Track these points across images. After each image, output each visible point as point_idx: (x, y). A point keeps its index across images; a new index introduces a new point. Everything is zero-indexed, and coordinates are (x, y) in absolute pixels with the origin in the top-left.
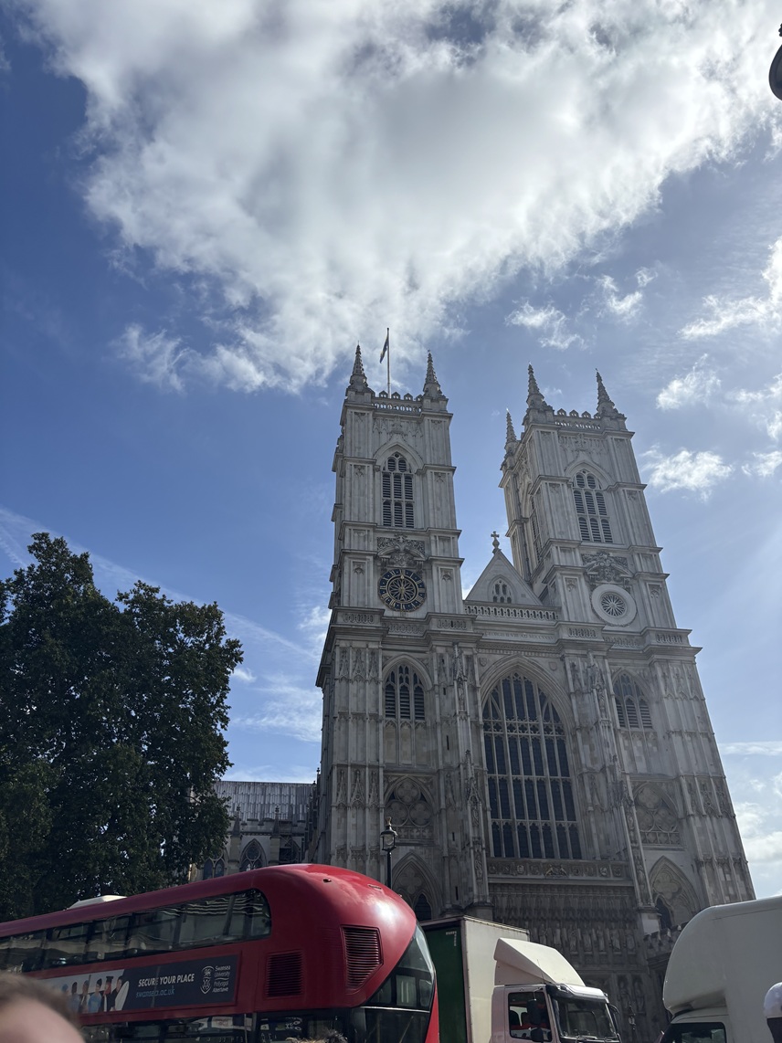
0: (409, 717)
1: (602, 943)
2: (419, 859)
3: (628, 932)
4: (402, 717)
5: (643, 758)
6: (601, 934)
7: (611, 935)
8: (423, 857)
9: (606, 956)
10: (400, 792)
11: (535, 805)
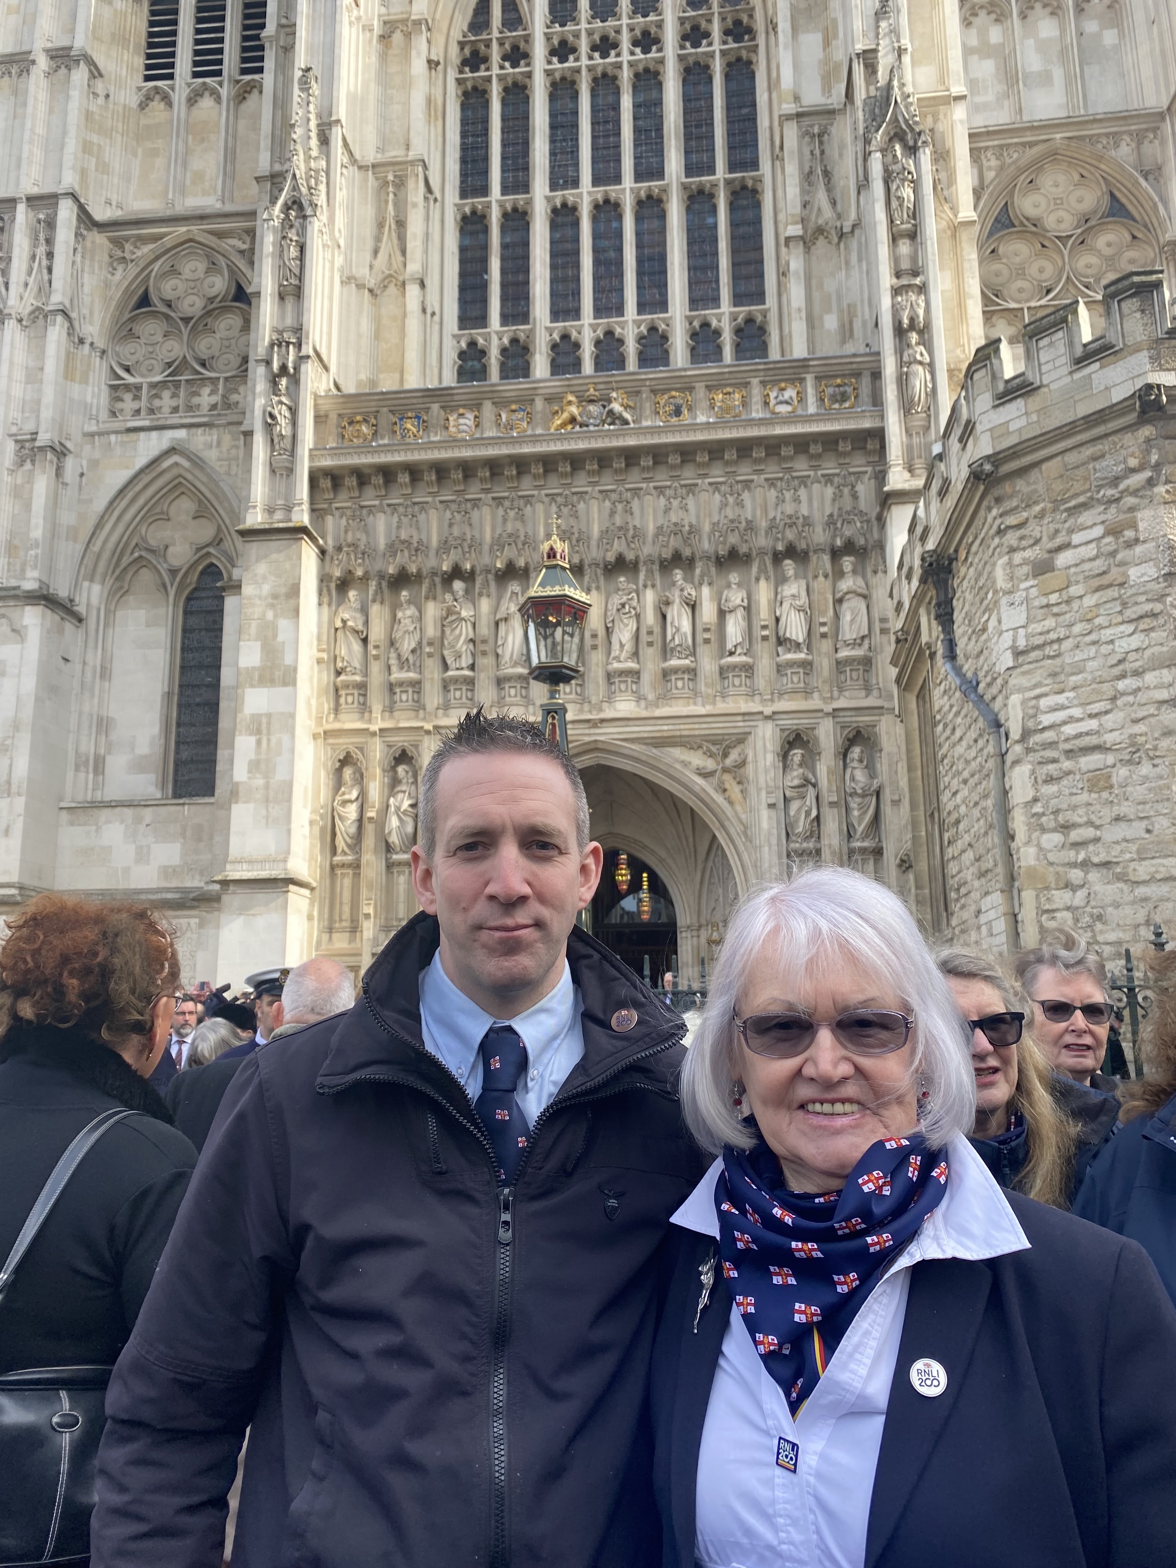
0: (219, 73)
1: (734, 629)
2: (197, 462)
3: (846, 584)
4: (196, 75)
5: (1058, 74)
6: (736, 597)
7: (777, 601)
8: (211, 456)
9: (748, 669)
10: (169, 288)
11: (620, 275)
